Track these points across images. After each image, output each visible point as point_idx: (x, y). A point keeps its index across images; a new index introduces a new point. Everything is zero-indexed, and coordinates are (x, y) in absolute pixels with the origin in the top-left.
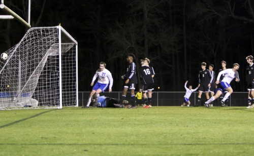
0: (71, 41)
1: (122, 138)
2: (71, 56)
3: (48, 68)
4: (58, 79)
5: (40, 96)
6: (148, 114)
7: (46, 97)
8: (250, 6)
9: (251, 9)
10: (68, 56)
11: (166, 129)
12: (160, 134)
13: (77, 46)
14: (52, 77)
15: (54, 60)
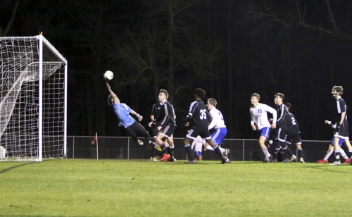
0: (57, 59)
1: (132, 208)
2: (57, 81)
3: (22, 100)
4: (37, 117)
5: (8, 141)
6: (171, 173)
7: (17, 143)
8: (330, 10)
9: (331, 14)
10: (52, 82)
11: (200, 196)
12: (190, 204)
13: (66, 67)
14: (27, 113)
15: (31, 87)
